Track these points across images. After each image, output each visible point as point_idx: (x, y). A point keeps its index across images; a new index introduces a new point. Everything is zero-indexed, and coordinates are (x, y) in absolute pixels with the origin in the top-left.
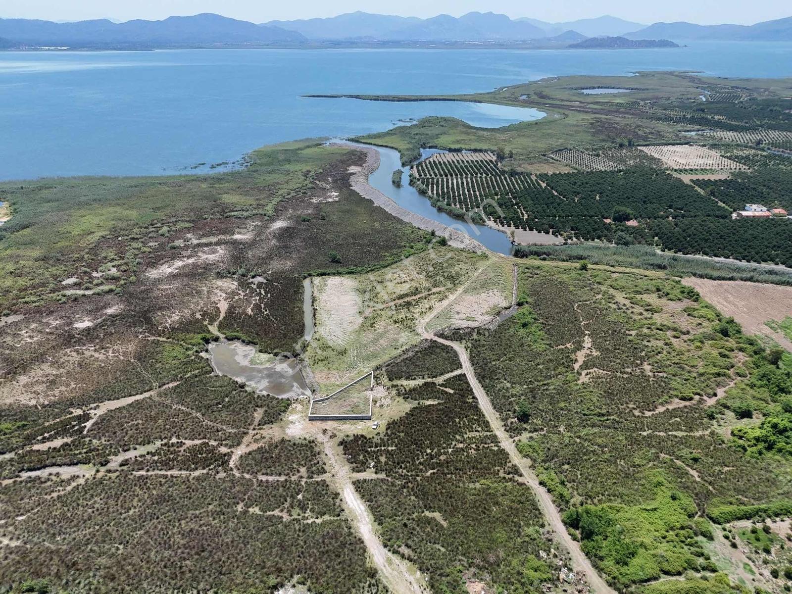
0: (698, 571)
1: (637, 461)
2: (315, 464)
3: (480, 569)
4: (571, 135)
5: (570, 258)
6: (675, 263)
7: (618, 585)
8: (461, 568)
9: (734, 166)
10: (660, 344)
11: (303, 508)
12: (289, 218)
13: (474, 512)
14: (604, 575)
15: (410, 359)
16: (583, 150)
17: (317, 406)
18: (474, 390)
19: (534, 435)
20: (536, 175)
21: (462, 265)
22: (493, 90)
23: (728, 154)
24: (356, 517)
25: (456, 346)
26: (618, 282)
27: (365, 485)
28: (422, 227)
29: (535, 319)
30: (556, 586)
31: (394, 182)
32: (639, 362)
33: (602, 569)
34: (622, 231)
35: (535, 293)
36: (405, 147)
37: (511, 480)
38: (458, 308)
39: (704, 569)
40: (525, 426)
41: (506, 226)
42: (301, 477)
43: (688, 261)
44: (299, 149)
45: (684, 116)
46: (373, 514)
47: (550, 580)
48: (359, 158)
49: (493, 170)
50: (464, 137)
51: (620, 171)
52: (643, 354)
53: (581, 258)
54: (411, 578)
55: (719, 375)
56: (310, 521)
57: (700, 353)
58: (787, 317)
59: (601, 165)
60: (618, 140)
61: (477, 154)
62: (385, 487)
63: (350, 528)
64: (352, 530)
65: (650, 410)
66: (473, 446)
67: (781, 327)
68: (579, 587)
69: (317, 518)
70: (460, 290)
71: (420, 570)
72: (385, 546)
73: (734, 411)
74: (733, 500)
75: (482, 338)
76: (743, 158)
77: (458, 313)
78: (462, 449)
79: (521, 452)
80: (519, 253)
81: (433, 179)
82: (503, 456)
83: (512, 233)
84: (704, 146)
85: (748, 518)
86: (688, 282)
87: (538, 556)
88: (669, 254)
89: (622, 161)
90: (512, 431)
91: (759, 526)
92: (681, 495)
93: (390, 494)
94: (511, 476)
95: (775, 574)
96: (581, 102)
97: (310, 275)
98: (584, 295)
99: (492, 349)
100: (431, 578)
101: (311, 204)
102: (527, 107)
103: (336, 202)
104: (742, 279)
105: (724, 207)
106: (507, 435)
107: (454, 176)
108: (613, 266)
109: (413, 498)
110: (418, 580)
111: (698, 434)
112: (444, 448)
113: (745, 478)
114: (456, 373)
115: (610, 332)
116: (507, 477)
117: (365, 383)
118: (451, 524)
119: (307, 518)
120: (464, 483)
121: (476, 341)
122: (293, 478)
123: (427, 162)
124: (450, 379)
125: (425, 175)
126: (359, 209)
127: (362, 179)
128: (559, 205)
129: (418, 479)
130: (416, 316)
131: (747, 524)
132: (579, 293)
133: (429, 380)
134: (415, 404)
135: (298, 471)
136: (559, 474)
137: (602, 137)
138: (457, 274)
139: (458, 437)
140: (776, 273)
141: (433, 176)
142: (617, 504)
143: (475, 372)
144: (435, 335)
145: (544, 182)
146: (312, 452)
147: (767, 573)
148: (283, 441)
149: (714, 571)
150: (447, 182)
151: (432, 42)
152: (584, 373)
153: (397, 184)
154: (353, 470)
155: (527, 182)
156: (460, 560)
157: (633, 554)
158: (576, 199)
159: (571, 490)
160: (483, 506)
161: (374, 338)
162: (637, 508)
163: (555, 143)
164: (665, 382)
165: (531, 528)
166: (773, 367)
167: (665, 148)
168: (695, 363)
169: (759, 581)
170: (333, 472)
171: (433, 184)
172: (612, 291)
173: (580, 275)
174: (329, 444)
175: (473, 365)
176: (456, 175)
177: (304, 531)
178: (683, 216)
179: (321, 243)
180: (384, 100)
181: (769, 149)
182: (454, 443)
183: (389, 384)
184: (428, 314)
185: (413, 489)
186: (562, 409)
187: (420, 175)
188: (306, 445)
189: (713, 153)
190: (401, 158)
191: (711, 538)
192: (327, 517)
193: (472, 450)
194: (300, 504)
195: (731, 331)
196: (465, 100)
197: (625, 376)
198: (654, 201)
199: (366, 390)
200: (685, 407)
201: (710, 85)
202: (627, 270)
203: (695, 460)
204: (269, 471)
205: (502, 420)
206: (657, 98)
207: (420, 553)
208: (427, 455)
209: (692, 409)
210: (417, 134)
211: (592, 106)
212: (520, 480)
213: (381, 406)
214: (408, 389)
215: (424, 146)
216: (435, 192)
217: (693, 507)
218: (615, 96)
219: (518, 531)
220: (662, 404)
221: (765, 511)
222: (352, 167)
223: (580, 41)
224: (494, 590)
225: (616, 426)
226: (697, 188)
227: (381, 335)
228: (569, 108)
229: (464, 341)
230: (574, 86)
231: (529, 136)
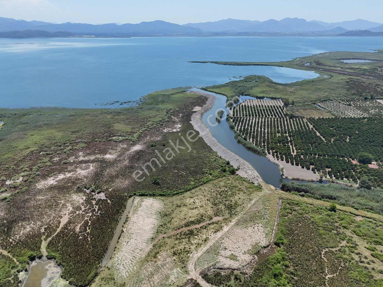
4: (334, 90)
12: (145, 143)
16: (340, 101)
20: (307, 119)
28: (223, 156)
31: (217, 119)
36: (231, 95)
48: (203, 101)
49: (280, 113)
50: (268, 89)
61: (272, 101)
81: (241, 118)
96: (342, 68)
102: (309, 70)
103: (178, 132)
107: (254, 116)
123: (241, 105)
125: (237, 115)
127: (198, 116)
137: (353, 92)
141: (242, 116)
145: (311, 124)
155: (300, 124)
158: (332, 141)
163: (323, 95)
171: (240, 122)
187: (234, 115)
196: (274, 66)
210: (240, 86)
211: (348, 70)
215: (242, 94)
216: (239, 128)
218: (363, 64)
222: (197, 107)
228: (333, 71)
231: (306, 90)
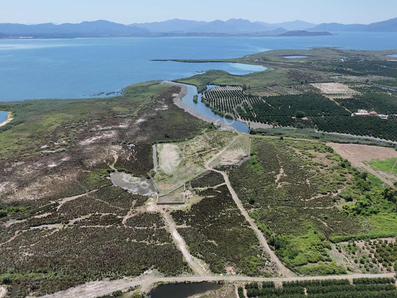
0: (324, 261)
1: (301, 219)
2: (160, 222)
3: (232, 262)
4: (279, 78)
5: (275, 134)
6: (323, 136)
7: (290, 267)
8: (223, 261)
9: (354, 92)
10: (314, 171)
11: (155, 239)
12: (145, 118)
13: (229, 240)
14: (284, 263)
15: (202, 179)
16: (284, 85)
17: (160, 198)
18: (230, 191)
19: (256, 209)
20: (261, 97)
21: (226, 138)
22: (242, 57)
23: (352, 87)
24: (178, 243)
25: (222, 173)
26: (297, 145)
27: (182, 230)
28: (207, 121)
29: (258, 161)
30: (264, 268)
31: (194, 101)
32: (304, 179)
33: (283, 261)
34: (300, 122)
35: (259, 150)
36: (199, 84)
37: (245, 227)
38: (223, 157)
39: (326, 260)
40: (252, 206)
41: (246, 120)
42: (154, 227)
43: (329, 135)
44: (149, 86)
45: (333, 69)
46: (186, 241)
47: (261, 265)
48: (177, 90)
49: (241, 95)
50: (228, 79)
51: (300, 95)
52: (307, 175)
53: (280, 134)
54: (202, 266)
55: (339, 184)
56: (158, 245)
57: (332, 175)
58: (372, 159)
59: (292, 92)
60: (301, 81)
61: (233, 87)
62: (191, 231)
63: (176, 247)
64: (176, 248)
65: (308, 199)
66: (230, 214)
67: (369, 164)
68: (273, 268)
69: (161, 243)
70: (225, 149)
71: (206, 262)
72: (191, 254)
73: (345, 198)
74: (341, 234)
75: (234, 169)
76: (359, 88)
77: (224, 159)
78: (225, 215)
79: (250, 216)
80: (252, 132)
81: (212, 99)
82: (243, 218)
83: (249, 124)
84: (341, 83)
85: (347, 241)
86: (329, 144)
87: (256, 256)
88: (321, 132)
89: (302, 90)
90: (246, 208)
91: (352, 244)
92: (319, 232)
93: (193, 233)
94: (246, 226)
95: (356, 262)
96: (284, 62)
97: (155, 143)
98: (281, 150)
99: (239, 174)
100: (211, 265)
101: (155, 111)
102: (258, 65)
103: (166, 110)
104: (353, 143)
105: (348, 111)
106: (244, 209)
107: (222, 98)
108: (295, 138)
109: (203, 235)
110: (205, 266)
111: (328, 208)
112: (216, 215)
113: (347, 225)
114: (222, 184)
115: (292, 166)
116: (244, 226)
117: (181, 189)
118: (219, 245)
119: (157, 244)
120: (225, 229)
121: (231, 170)
122: (150, 228)
123: (210, 91)
124: (219, 187)
125: (209, 97)
126: (177, 113)
127: (179, 99)
128: (271, 110)
129: (205, 227)
130: (205, 160)
131: (347, 243)
132: (279, 150)
133: (210, 187)
134: (204, 197)
135: (153, 225)
136: (267, 225)
137: (293, 79)
138: (223, 142)
139: (223, 211)
140: (369, 140)
141: (213, 98)
142: (291, 236)
143: (231, 184)
144: (213, 168)
145: (265, 100)
146: (158, 217)
147: (353, 261)
148: (145, 213)
149: (330, 261)
150: (219, 100)
151: (213, 34)
152: (279, 184)
153: (195, 102)
154: (177, 224)
155: (257, 100)
156: (223, 259)
157: (296, 255)
158: (280, 108)
159: (271, 231)
160: (233, 238)
161: (186, 170)
162: (299, 237)
163: (271, 82)
164: (315, 187)
165: (254, 246)
166: (363, 180)
167: (322, 84)
168: (329, 179)
169: (349, 264)
170: (168, 225)
171: (212, 101)
172: (294, 149)
173: (280, 142)
174: (166, 214)
175: (230, 181)
176: (223, 97)
177: (156, 248)
178: (329, 115)
179: (160, 129)
180: (189, 62)
181: (372, 84)
182: (221, 213)
183: (193, 189)
184: (210, 159)
185: (203, 232)
186: (269, 199)
187: (206, 97)
188: (156, 215)
189: (345, 86)
190: (197, 89)
191: (330, 249)
192: (165, 243)
193: (229, 216)
194: (154, 238)
195: (346, 165)
196: (228, 62)
197: (298, 185)
198: (316, 108)
199: (182, 192)
200: (323, 197)
201: (346, 54)
202: (301, 139)
203: (326, 218)
204: (140, 225)
205: (242, 203)
206: (320, 60)
207: (206, 256)
208: (209, 218)
209: (327, 198)
210: (205, 78)
211: (289, 64)
212: (250, 227)
213: (189, 198)
214: (200, 191)
215: (208, 84)
216: (213, 105)
217: (324, 237)
218: (300, 59)
219: (248, 247)
220: (313, 196)
221: (354, 238)
222: (174, 94)
223: (285, 32)
224: (237, 269)
225: (293, 205)
226: (336, 102)
227: (189, 169)
228: (277, 65)
229: (226, 171)
230: (280, 55)
231: (259, 79)
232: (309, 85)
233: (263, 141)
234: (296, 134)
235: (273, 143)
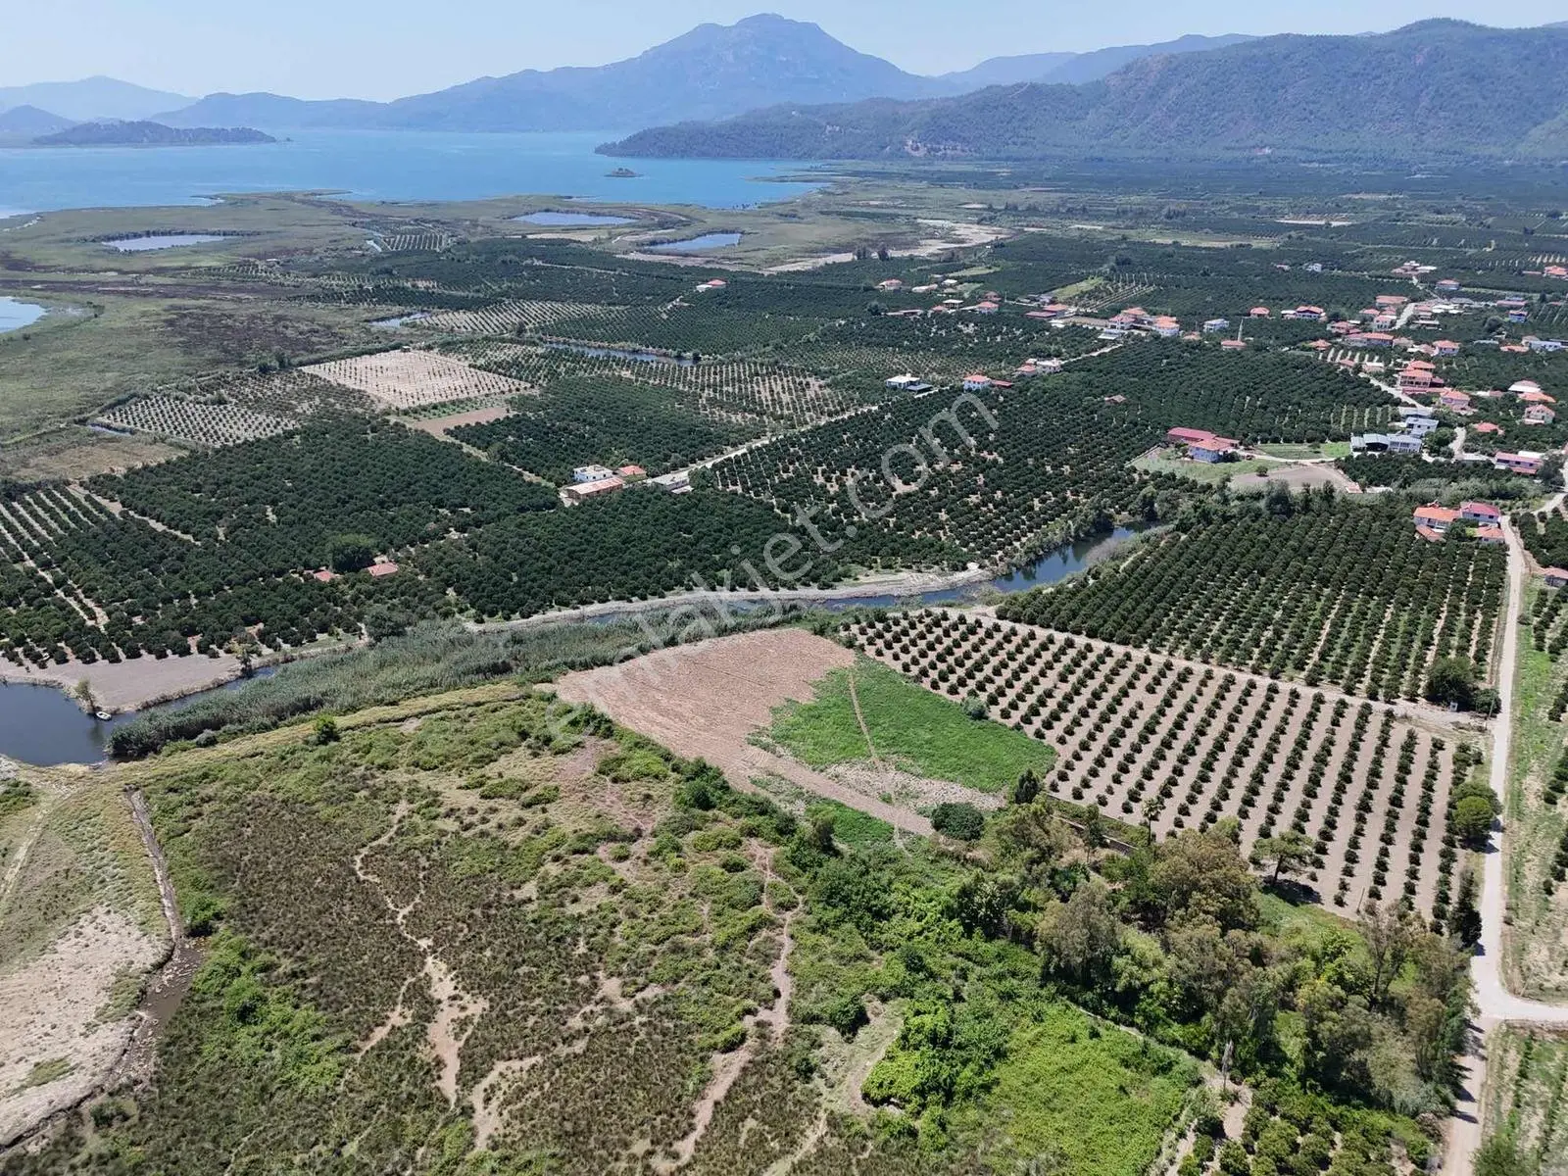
5: (280, 716)
6: (523, 648)
9: (504, 384)
16: (179, 394)
20: (82, 483)
23: (482, 361)
26: (428, 746)
32: (586, 980)
34: (371, 595)
35: (228, 869)
41: (52, 664)
43: (539, 631)
45: (360, 286)
51: (290, 435)
53: (306, 706)
57: (690, 881)
58: (774, 711)
59: (242, 427)
60: (253, 358)
67: (779, 740)
80: (127, 745)
83: (81, 683)
84: (429, 348)
86: (570, 690)
96: (122, 272)
98: (364, 818)
105: (537, 483)
108: (394, 703)
115: (478, 913)
128: (181, 558)
137: (210, 353)
145: (112, 500)
152: (477, 1100)
158: (221, 533)
163: (98, 383)
167: (359, 364)
172: (425, 779)
173: (328, 758)
178: (476, 522)
181: (543, 340)
189: (454, 361)
195: (712, 793)
198: (400, 497)
201: (375, 220)
202: (432, 702)
206: (288, 252)
218: (195, 251)
223: (57, 129)
226: (466, 448)
228: (92, 287)
230: (87, 234)
231: (18, 376)
232: (301, 375)
233: (228, 793)
234: (386, 675)
235: (291, 781)
